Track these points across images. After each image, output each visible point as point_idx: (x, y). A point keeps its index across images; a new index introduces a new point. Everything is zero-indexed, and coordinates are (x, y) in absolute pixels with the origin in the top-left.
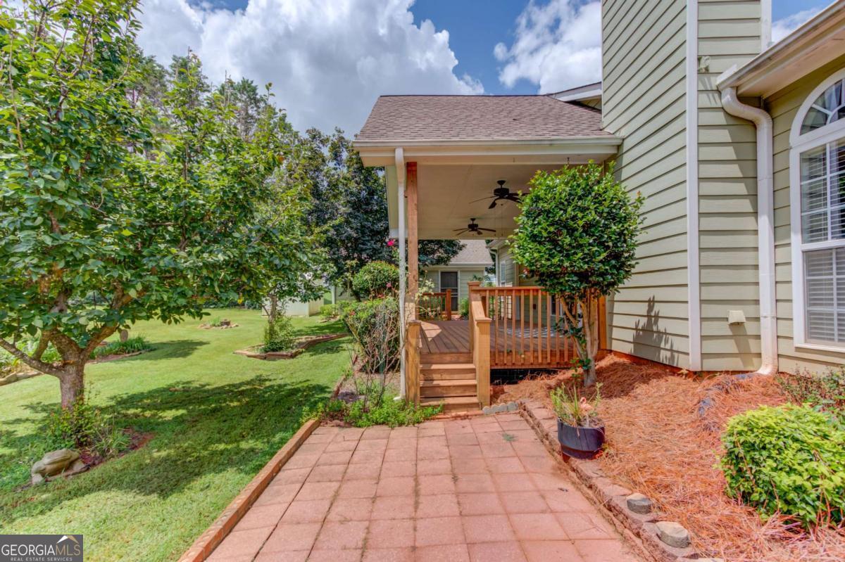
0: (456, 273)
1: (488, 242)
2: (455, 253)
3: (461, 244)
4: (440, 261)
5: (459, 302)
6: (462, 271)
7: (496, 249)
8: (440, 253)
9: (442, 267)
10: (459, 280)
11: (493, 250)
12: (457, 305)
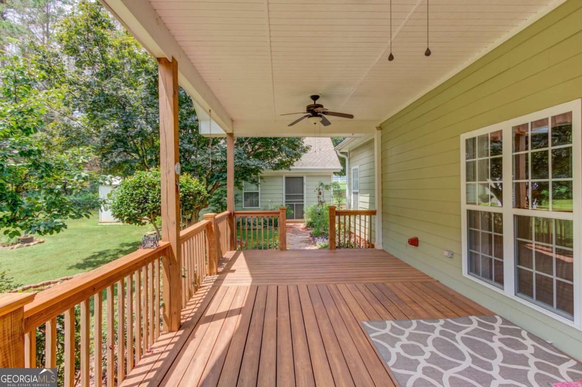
0: (302, 178)
1: (336, 142)
2: (298, 156)
3: (305, 145)
4: (281, 165)
5: (305, 209)
6: (307, 176)
7: (347, 151)
8: (282, 157)
9: (284, 172)
10: (305, 186)
11: (342, 153)
12: (303, 213)
